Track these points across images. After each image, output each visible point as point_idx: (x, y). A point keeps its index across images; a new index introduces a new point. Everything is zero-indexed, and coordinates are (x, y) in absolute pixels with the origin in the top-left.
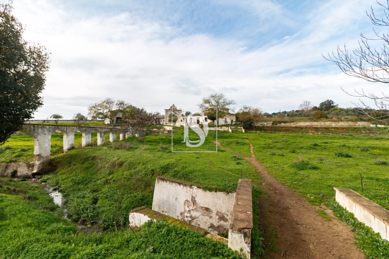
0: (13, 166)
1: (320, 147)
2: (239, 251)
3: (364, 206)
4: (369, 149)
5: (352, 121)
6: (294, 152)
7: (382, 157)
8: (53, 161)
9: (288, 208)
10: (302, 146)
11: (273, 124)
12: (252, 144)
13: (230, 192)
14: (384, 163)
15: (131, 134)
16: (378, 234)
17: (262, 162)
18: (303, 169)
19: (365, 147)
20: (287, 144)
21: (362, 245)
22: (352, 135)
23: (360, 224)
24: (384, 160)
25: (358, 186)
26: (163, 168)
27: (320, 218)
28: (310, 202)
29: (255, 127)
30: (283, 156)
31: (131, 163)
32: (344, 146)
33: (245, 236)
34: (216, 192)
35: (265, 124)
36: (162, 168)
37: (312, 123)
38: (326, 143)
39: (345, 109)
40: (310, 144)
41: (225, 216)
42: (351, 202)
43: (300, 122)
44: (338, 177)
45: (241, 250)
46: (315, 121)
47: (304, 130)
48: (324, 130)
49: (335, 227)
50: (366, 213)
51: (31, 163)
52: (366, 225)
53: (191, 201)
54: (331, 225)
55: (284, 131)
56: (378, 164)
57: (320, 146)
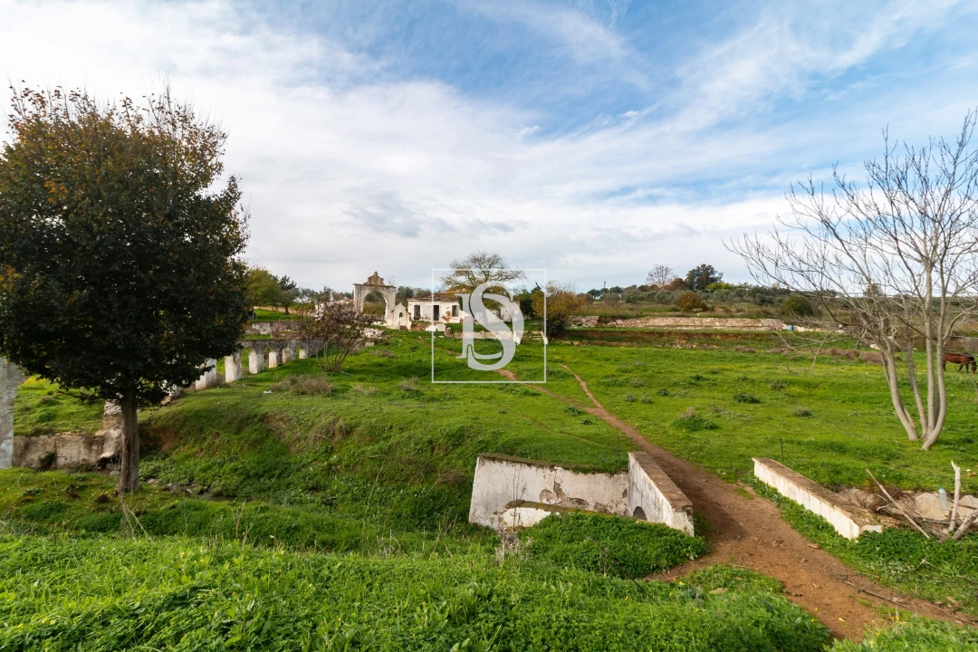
0: (45, 444)
1: (706, 382)
2: (683, 530)
3: (788, 477)
4: (784, 385)
5: (750, 316)
6: (666, 395)
7: (803, 400)
8: (146, 427)
9: (700, 489)
10: (676, 380)
11: (599, 321)
12: (579, 375)
13: (616, 473)
14: (806, 414)
15: (292, 352)
16: (802, 506)
17: (622, 416)
18: (696, 430)
19: (778, 382)
20: (649, 377)
21: (788, 518)
22: (753, 352)
23: (785, 498)
24: (805, 408)
25: (777, 454)
26: (452, 436)
27: (741, 497)
28: (723, 479)
29: (569, 331)
30: (651, 403)
31: (372, 428)
32: (745, 379)
33: (689, 513)
34: (593, 473)
35: (584, 320)
36: (450, 436)
37: (678, 319)
38: (714, 373)
39: (736, 287)
40: (688, 374)
41: (608, 509)
42: (775, 474)
43: (655, 317)
44: (749, 441)
45: (685, 528)
46: (683, 316)
47: (665, 338)
48: (704, 339)
49: (759, 505)
50: (791, 485)
51: (98, 433)
52: (791, 498)
53: (552, 491)
54: (754, 503)
55: (627, 342)
56: (797, 415)
57: (706, 380)
